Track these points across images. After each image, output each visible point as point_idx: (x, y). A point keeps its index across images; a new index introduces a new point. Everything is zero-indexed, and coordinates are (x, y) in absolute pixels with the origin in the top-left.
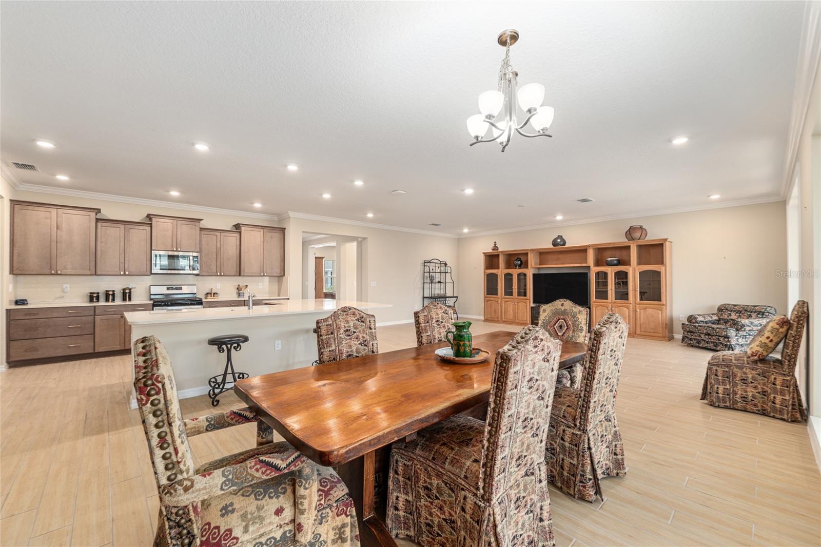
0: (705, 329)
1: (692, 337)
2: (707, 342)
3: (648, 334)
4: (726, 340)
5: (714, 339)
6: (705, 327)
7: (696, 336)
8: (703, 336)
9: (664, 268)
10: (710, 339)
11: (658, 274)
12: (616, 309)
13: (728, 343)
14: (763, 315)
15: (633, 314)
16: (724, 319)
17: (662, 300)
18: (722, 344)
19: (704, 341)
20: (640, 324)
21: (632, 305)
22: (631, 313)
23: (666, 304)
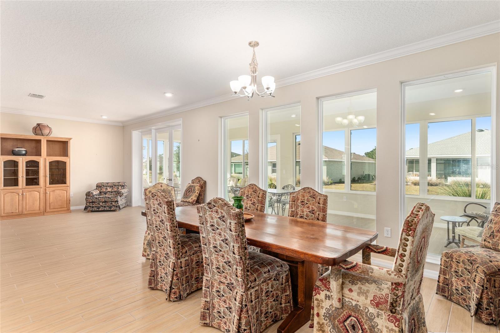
0: (104, 199)
1: (94, 205)
2: (104, 206)
3: (56, 210)
4: (116, 203)
5: (108, 204)
6: (103, 197)
7: (96, 204)
8: (101, 204)
9: (69, 159)
10: (106, 204)
11: (64, 163)
12: (27, 194)
13: (118, 205)
14: (124, 187)
15: (43, 196)
16: (104, 192)
17: (67, 183)
18: (114, 206)
19: (102, 206)
20: (50, 204)
21: (42, 189)
22: (42, 195)
23: (70, 185)
